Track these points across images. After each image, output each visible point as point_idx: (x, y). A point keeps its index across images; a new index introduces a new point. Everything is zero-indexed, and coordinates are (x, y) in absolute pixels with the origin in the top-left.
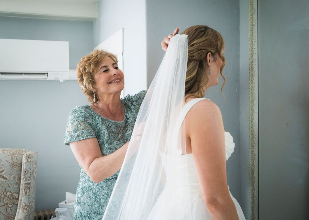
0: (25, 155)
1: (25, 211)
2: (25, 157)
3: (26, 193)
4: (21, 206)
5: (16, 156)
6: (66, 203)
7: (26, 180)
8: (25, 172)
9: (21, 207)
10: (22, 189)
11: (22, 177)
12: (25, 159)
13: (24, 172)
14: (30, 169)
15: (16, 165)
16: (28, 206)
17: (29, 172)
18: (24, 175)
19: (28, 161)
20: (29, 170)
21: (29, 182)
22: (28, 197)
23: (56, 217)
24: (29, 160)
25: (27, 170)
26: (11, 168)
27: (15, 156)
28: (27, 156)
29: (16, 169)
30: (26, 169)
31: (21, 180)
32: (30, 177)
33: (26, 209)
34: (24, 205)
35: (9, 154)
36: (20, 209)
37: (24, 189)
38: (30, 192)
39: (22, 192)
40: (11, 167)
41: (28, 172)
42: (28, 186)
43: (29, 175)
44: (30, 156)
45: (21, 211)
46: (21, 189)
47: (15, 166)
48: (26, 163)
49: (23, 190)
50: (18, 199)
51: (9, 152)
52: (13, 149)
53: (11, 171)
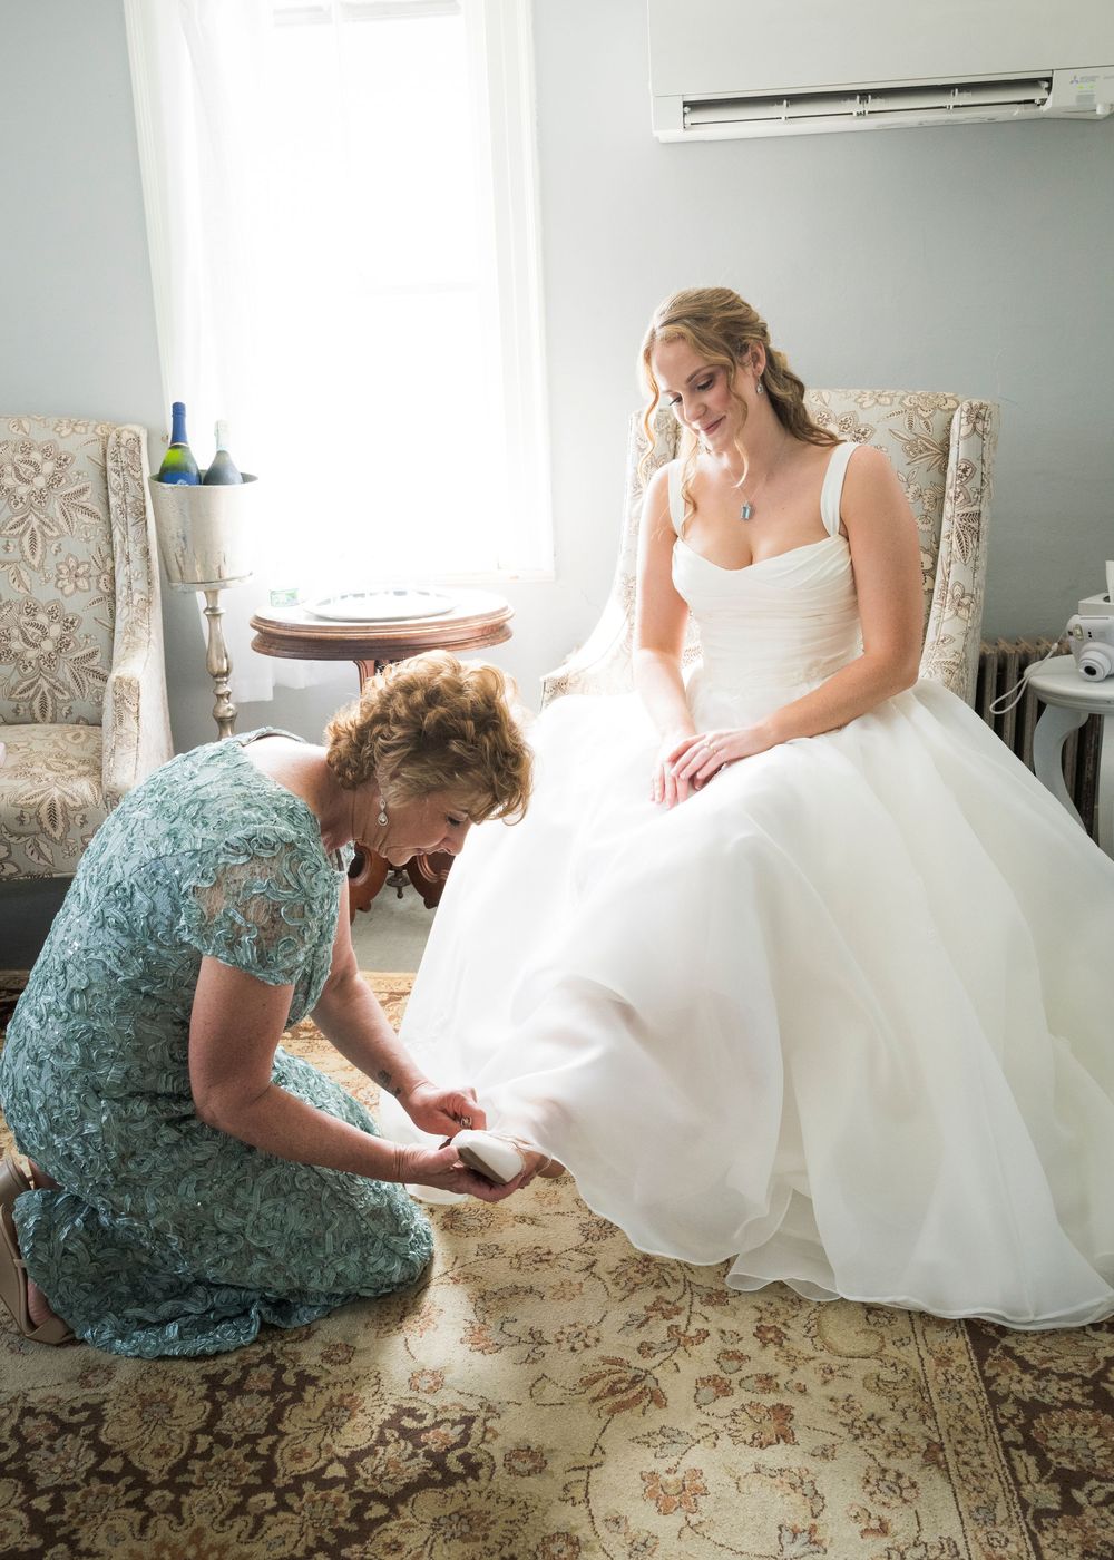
0: (965, 406)
1: (963, 612)
2: (964, 414)
3: (964, 552)
4: (949, 595)
5: (925, 415)
6: (1107, 599)
7: (968, 500)
8: (965, 471)
9: (949, 597)
10: (948, 536)
11: (950, 492)
12: (964, 421)
13: (960, 472)
14: (983, 461)
15: (927, 449)
16: (972, 596)
17: (978, 474)
18: (958, 482)
19: (974, 429)
20: (978, 464)
21: (975, 509)
22: (971, 564)
23: (1069, 653)
24: (979, 426)
25: (972, 466)
26: (908, 460)
27: (921, 417)
28: (971, 409)
29: (924, 462)
30: (965, 460)
31: (946, 500)
32: (980, 492)
33: (968, 607)
34: (958, 591)
35: (897, 408)
36: (943, 606)
37: (959, 536)
38: (978, 547)
39: (949, 547)
40: (908, 455)
41: (974, 470)
42: (973, 525)
43: (976, 482)
44: (982, 411)
45: (948, 614)
46: (944, 533)
47: (921, 452)
48: (968, 436)
49: (954, 538)
50: (932, 573)
51: (897, 400)
52: (910, 392)
53: (910, 468)
